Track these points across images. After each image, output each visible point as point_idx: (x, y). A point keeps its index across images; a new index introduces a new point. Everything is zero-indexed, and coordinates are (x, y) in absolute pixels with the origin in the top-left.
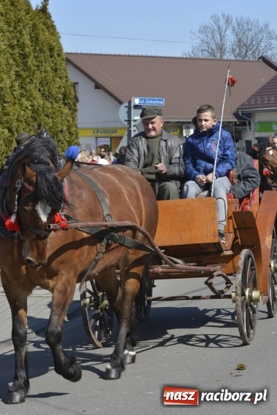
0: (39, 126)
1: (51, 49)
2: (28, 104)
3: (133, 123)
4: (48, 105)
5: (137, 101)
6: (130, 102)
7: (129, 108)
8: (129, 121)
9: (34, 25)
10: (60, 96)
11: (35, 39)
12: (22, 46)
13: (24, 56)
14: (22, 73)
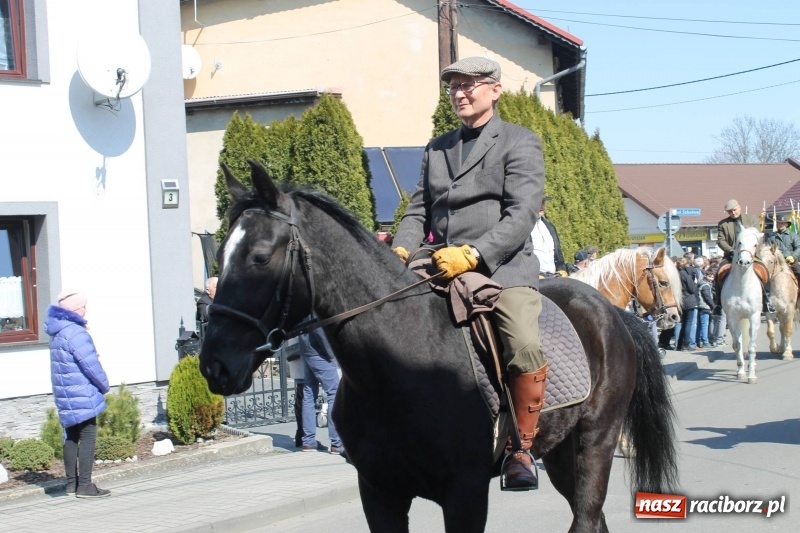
0: (601, 240)
1: (606, 173)
2: (591, 221)
3: (671, 232)
4: (606, 221)
5: (674, 212)
6: (668, 213)
7: (667, 218)
8: (668, 230)
9: (593, 155)
10: (615, 213)
11: (593, 166)
12: (584, 173)
13: (587, 181)
14: (586, 196)
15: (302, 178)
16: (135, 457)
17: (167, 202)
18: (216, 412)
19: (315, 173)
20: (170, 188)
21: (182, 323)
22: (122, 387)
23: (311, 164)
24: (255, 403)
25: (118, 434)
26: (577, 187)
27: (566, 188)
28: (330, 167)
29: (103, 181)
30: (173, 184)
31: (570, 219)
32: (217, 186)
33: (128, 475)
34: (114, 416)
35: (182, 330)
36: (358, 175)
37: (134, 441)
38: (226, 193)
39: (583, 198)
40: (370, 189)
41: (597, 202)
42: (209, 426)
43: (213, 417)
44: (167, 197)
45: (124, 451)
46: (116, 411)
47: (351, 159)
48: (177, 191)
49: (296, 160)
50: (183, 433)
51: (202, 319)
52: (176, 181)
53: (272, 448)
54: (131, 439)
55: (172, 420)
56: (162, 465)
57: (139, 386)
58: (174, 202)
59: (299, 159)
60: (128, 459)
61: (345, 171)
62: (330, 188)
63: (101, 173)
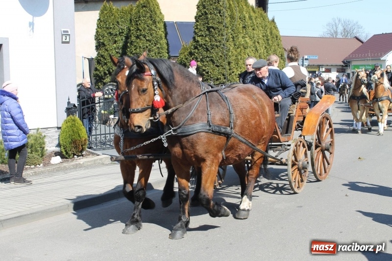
1: (277, 37)
5: (306, 57)
6: (303, 57)
7: (303, 60)
9: (271, 28)
11: (271, 33)
12: (267, 36)
13: (268, 40)
14: (267, 47)
15: (135, 33)
16: (42, 165)
17: (64, 40)
18: (83, 143)
19: (141, 31)
20: (66, 34)
21: (69, 99)
22: (38, 129)
23: (139, 26)
24: (106, 139)
25: (33, 153)
26: (263, 42)
27: (258, 42)
28: (148, 28)
29: (33, 29)
30: (67, 32)
31: (259, 57)
32: (95, 36)
33: (36, 174)
34: (32, 144)
35: (69, 103)
36: (161, 33)
37: (42, 157)
38: (100, 39)
39: (266, 48)
40: (167, 39)
41: (272, 50)
42: (80, 150)
43: (82, 146)
44: (64, 38)
45: (36, 161)
46: (33, 142)
47: (158, 25)
48: (69, 35)
49: (132, 24)
50: (67, 153)
51: (81, 98)
52: (69, 30)
53: (110, 162)
54: (40, 155)
55: (62, 147)
56: (54, 169)
57: (49, 129)
58: (68, 40)
59: (134, 24)
60: (38, 166)
61: (155, 30)
62: (147, 38)
63: (31, 24)
